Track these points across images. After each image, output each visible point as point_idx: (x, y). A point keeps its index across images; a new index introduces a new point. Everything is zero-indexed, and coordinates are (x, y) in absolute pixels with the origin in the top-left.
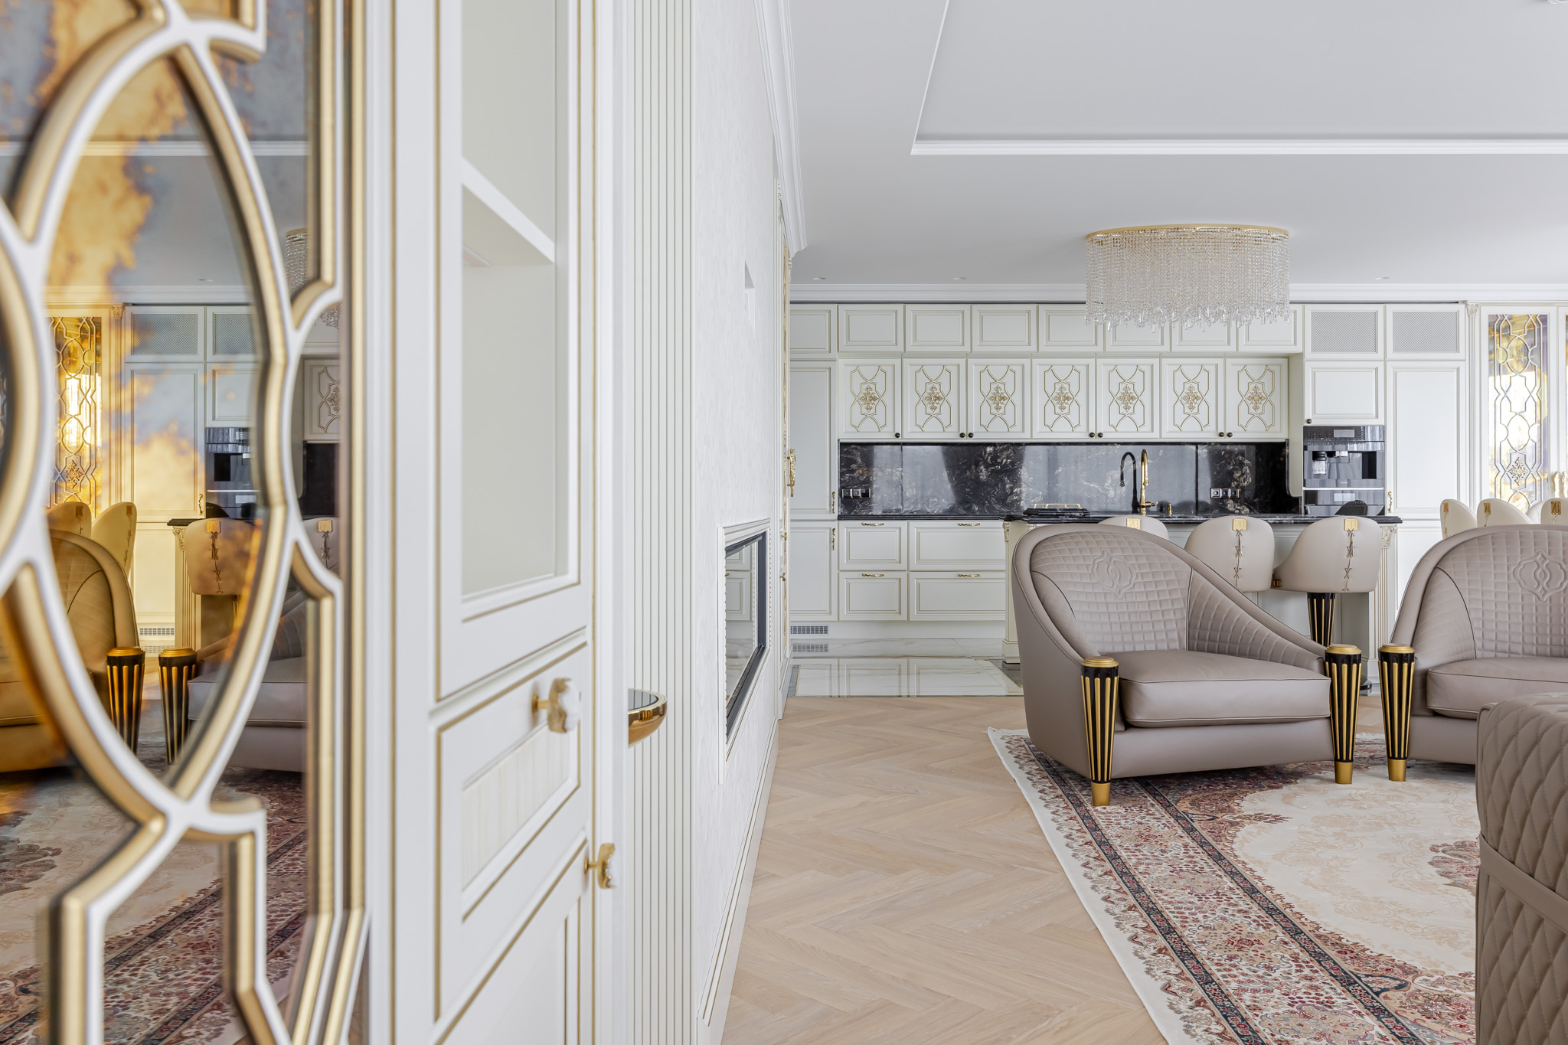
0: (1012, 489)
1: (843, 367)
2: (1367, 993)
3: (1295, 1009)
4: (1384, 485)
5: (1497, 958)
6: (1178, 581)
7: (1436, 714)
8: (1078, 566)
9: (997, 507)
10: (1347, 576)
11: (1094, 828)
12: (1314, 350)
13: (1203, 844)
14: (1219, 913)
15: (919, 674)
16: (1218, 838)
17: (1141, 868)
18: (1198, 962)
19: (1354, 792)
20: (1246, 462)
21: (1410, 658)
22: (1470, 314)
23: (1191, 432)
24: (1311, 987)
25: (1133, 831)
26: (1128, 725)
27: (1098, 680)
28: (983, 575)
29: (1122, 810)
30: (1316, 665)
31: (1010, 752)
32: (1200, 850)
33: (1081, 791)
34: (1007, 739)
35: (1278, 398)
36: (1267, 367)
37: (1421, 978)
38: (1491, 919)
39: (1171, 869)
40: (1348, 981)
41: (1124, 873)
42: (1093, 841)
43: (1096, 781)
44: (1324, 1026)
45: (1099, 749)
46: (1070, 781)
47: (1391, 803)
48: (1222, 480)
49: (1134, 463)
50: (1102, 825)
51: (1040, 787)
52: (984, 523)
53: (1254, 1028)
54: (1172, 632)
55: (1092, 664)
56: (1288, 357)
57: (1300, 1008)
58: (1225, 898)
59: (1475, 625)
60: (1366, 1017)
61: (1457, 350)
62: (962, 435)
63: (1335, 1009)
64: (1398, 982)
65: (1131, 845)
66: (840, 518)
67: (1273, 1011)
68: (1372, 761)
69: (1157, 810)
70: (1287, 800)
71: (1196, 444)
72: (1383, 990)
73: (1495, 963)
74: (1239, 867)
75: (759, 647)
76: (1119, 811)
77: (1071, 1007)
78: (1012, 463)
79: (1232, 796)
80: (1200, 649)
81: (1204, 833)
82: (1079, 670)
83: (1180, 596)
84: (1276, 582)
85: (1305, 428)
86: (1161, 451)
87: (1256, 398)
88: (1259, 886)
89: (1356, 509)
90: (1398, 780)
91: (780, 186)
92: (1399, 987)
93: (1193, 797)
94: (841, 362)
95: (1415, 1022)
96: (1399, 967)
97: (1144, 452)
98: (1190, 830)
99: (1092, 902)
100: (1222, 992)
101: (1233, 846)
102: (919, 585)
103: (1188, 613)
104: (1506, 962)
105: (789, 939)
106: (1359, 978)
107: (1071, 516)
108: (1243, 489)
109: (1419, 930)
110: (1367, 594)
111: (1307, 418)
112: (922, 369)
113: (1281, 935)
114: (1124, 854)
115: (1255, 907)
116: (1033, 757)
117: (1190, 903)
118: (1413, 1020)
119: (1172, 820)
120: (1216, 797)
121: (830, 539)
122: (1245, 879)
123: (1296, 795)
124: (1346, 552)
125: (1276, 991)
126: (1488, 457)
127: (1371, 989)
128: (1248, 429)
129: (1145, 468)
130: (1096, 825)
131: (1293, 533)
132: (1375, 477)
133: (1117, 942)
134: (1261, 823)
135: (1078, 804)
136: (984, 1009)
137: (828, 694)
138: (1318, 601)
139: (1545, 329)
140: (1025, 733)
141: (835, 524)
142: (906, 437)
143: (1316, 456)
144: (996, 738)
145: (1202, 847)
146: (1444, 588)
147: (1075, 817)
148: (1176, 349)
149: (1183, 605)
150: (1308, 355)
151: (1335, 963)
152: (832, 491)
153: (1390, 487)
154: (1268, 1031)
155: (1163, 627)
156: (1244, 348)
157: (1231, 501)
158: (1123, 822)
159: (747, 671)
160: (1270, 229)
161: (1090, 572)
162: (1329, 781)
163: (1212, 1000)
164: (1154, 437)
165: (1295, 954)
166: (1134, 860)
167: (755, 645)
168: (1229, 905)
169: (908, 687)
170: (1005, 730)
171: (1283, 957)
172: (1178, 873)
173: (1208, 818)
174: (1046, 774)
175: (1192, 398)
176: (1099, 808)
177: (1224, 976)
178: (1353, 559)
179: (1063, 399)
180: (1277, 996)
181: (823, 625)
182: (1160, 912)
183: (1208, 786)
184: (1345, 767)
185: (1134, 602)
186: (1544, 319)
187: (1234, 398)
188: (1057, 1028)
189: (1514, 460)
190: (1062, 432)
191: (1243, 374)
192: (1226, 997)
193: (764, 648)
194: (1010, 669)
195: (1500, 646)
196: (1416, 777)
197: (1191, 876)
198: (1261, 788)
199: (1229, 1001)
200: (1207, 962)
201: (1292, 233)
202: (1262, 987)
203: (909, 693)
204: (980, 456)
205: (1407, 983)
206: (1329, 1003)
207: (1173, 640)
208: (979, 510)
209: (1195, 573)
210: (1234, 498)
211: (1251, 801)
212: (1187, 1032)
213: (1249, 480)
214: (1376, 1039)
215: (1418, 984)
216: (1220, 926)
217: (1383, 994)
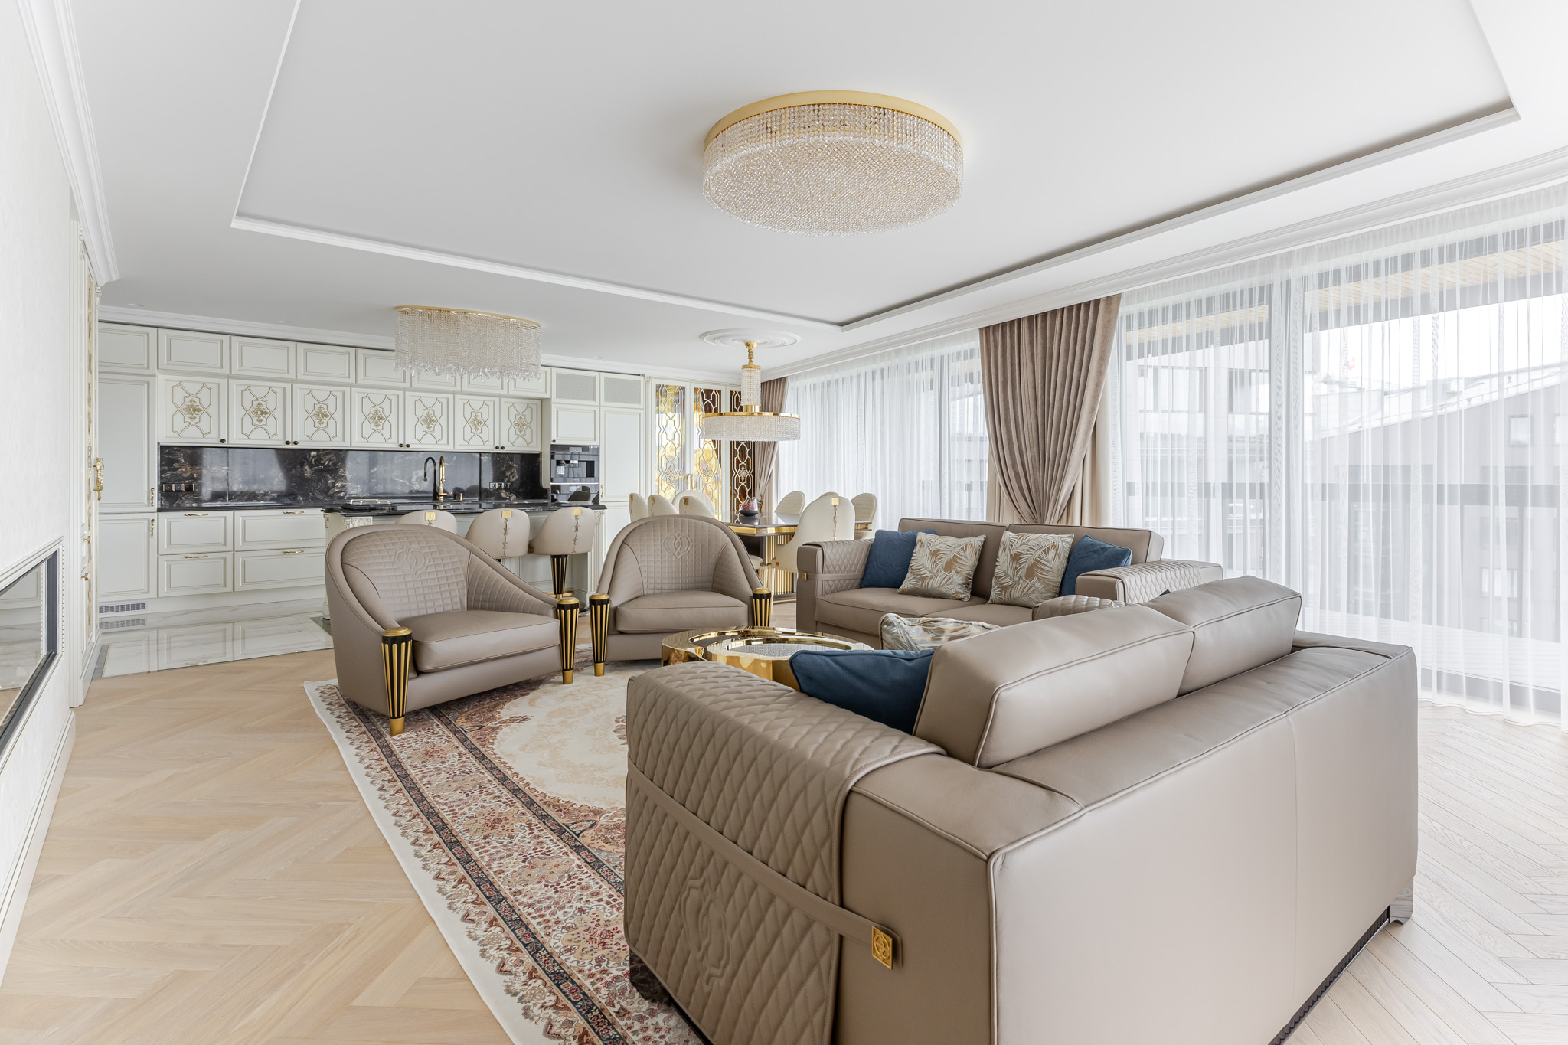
0: (334, 483)
1: (163, 383)
2: (573, 837)
3: (526, 864)
4: (599, 481)
5: (635, 828)
6: (461, 562)
7: (621, 633)
8: (382, 557)
9: (321, 497)
10: (575, 544)
11: (389, 754)
12: (558, 396)
13: (472, 749)
14: (480, 803)
15: (243, 638)
16: (483, 742)
17: (425, 781)
18: (462, 847)
19: (573, 689)
20: (514, 465)
21: (607, 601)
22: (647, 382)
23: (476, 445)
24: (538, 844)
25: (421, 751)
26: (419, 672)
27: (395, 646)
28: (305, 551)
29: (413, 735)
30: (551, 612)
31: (323, 701)
32: (470, 755)
33: (382, 724)
34: (322, 689)
35: (535, 425)
36: (528, 406)
37: (604, 816)
38: (632, 805)
39: (448, 775)
40: (560, 831)
41: (412, 788)
42: (389, 766)
43: (394, 717)
44: (544, 871)
45: (395, 691)
46: (374, 718)
47: (594, 693)
48: (499, 477)
49: (435, 465)
50: (396, 749)
51: (347, 727)
52: (307, 511)
53: (498, 888)
54: (454, 597)
55: (391, 634)
56: (541, 400)
57: (529, 863)
58: (485, 789)
59: (643, 575)
60: (571, 855)
61: (639, 403)
62: (287, 443)
63: (552, 855)
64: (591, 823)
65: (418, 763)
66: (159, 510)
67: (512, 870)
68: (586, 664)
69: (441, 729)
70: (531, 704)
71: (480, 453)
72: (582, 831)
73: (634, 831)
74: (496, 762)
75: (48, 656)
76: (412, 736)
77: (359, 918)
78: (334, 464)
79: (496, 706)
80: (475, 608)
81: (474, 741)
82: (381, 639)
83: (461, 572)
84: (531, 549)
85: (552, 445)
86: (455, 457)
87: (521, 425)
88: (509, 773)
89: (581, 496)
90: (599, 676)
91: (81, 229)
92: (591, 826)
93: (468, 713)
94: (160, 376)
95: (599, 850)
96: (592, 811)
97: (442, 458)
98: (464, 740)
99: (384, 820)
100: (478, 867)
101: (494, 747)
102: (244, 563)
103: (467, 584)
104: (639, 832)
105: (71, 941)
106: (568, 827)
107: (382, 510)
108: (512, 483)
109: (605, 781)
110: (586, 554)
111: (553, 439)
112: (248, 388)
113: (521, 808)
114: (412, 772)
115: (505, 791)
116: (343, 702)
117: (460, 800)
118: (597, 847)
119: (451, 735)
120: (484, 710)
121: (149, 528)
122: (500, 771)
123: (538, 698)
124: (574, 529)
125: (515, 854)
126: (655, 465)
127: (574, 832)
128: (515, 444)
129: (443, 469)
130: (392, 752)
131: (542, 517)
132: (593, 476)
133: (402, 849)
134: (514, 724)
135: (378, 736)
136: (280, 947)
137: (146, 670)
138: (558, 561)
139: (684, 393)
140: (335, 681)
141: (154, 516)
142: (233, 441)
143: (559, 463)
144: (311, 690)
145: (471, 752)
146: (628, 554)
147: (375, 748)
148: (465, 389)
149: (463, 578)
150: (554, 399)
151: (554, 820)
152: (151, 488)
153: (602, 482)
154: (508, 887)
155: (449, 595)
156: (512, 392)
157: (504, 491)
158: (413, 745)
159: (27, 689)
160: (529, 322)
161: (392, 560)
162: (560, 683)
163: (470, 875)
164: (450, 448)
165: (529, 821)
166: (420, 775)
167: (44, 652)
168: (487, 794)
169: (233, 652)
170: (319, 682)
171: (521, 825)
172: (452, 778)
173: (477, 728)
174: (353, 715)
175: (477, 423)
176: (395, 737)
177: (480, 853)
178: (578, 533)
179: (378, 418)
180: (515, 858)
181: (140, 602)
182: (437, 814)
183: (479, 702)
184: (569, 673)
185: (427, 579)
186: (683, 388)
187: (506, 425)
188: (346, 941)
189: (668, 467)
190: (377, 443)
191: (512, 409)
192: (480, 870)
193: (55, 655)
194: (326, 624)
195: (656, 586)
196: (611, 671)
197: (462, 778)
198: (515, 697)
199: (482, 872)
200: (469, 845)
201: (543, 325)
202: (506, 853)
203: (234, 658)
204: (305, 458)
205: (596, 821)
206: (549, 852)
207: (457, 603)
208: (303, 500)
209: (472, 555)
210: (506, 489)
211: (508, 708)
212: (450, 908)
213: (516, 477)
214: (576, 869)
215: (603, 820)
216: (480, 813)
217: (582, 835)
